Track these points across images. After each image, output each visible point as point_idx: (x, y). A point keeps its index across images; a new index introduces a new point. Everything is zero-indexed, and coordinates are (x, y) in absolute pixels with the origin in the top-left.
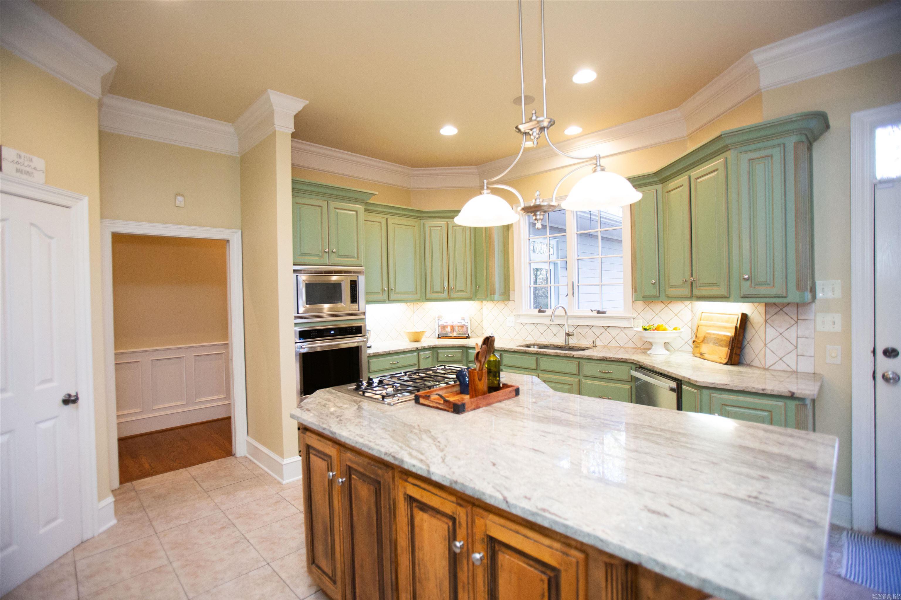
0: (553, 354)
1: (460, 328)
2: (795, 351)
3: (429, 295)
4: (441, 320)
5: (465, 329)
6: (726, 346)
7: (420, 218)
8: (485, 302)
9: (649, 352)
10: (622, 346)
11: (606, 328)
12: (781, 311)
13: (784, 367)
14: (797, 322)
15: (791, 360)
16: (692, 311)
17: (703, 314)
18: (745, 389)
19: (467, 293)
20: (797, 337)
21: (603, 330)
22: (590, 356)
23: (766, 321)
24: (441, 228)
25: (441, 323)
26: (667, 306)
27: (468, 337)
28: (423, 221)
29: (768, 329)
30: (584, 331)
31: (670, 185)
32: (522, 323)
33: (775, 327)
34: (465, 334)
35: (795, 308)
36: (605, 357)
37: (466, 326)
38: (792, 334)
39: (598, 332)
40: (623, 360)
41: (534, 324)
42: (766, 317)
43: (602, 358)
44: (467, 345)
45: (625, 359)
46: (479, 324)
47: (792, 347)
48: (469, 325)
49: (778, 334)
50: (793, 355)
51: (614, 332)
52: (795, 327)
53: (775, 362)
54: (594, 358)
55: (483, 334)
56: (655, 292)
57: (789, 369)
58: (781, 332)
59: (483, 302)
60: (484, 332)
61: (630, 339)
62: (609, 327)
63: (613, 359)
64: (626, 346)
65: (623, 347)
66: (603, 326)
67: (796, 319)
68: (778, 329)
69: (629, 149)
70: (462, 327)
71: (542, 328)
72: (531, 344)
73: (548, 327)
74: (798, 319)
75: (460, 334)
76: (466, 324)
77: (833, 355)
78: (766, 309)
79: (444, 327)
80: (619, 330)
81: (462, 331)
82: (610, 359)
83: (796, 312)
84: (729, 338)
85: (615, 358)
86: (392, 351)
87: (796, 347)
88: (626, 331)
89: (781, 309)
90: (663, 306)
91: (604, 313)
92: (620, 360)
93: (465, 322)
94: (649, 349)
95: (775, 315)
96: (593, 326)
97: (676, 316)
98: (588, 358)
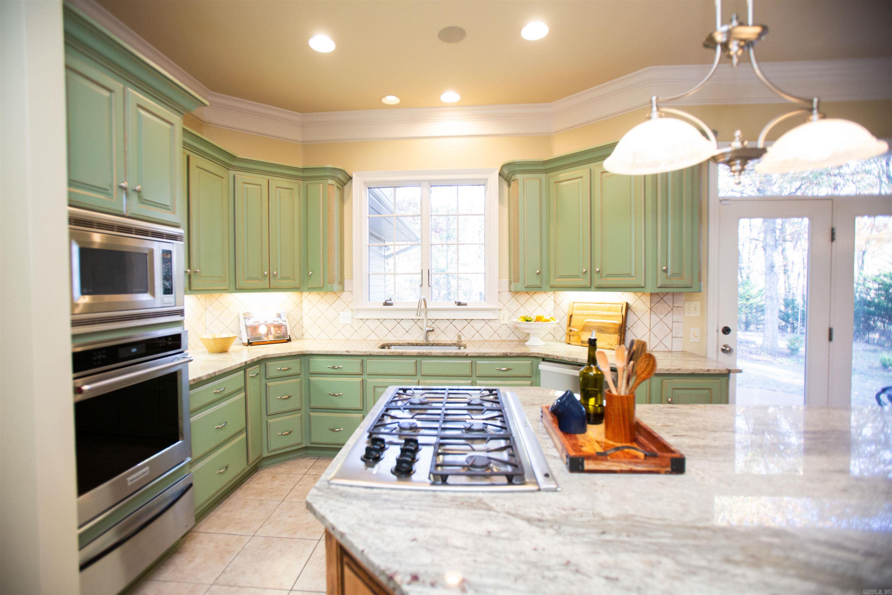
0: (440, 355)
1: (277, 328)
2: (671, 334)
3: (241, 283)
4: (249, 319)
5: (283, 329)
6: (615, 333)
7: (228, 167)
8: (305, 294)
9: (526, 343)
10: (486, 339)
11: (469, 321)
12: (662, 300)
13: (663, 348)
14: (672, 309)
15: (668, 342)
16: (555, 302)
17: (574, 304)
18: (694, 371)
19: (294, 280)
20: (673, 322)
21: (466, 323)
22: (488, 353)
23: (651, 309)
24: (259, 187)
25: (250, 323)
26: (531, 296)
27: (289, 340)
28: (232, 173)
29: (652, 316)
30: (443, 325)
31: (561, 175)
32: (362, 319)
33: (657, 313)
34: (284, 337)
35: (672, 297)
36: (506, 353)
37: (284, 326)
38: (669, 319)
39: (460, 326)
40: (526, 355)
41: (378, 319)
42: (651, 306)
43: (502, 355)
44: (308, 351)
45: (527, 353)
46: (298, 323)
47: (669, 331)
48: (287, 324)
49: (659, 320)
50: (669, 338)
51: (478, 326)
52: (670, 314)
53: (657, 344)
54: (492, 355)
55: (303, 335)
56: (537, 283)
57: (666, 350)
58: (661, 318)
59: (303, 293)
60: (304, 332)
61: (495, 332)
62: (472, 320)
63: (514, 355)
64: (490, 339)
65: (488, 341)
66: (466, 320)
67: (672, 307)
68: (660, 316)
69: (493, 133)
70: (279, 327)
71: (390, 325)
72: (384, 344)
73: (399, 323)
74: (673, 307)
75: (278, 337)
76: (284, 324)
77: (696, 335)
78: (651, 299)
79: (254, 328)
80: (483, 323)
81: (280, 333)
82: (510, 355)
83: (671, 301)
84: (618, 326)
85: (517, 353)
86: (218, 372)
87: (672, 331)
88: (491, 323)
89: (662, 298)
90: (528, 296)
91: (465, 305)
92: (521, 355)
93: (283, 321)
94: (527, 341)
95: (657, 304)
96: (454, 320)
97: (540, 307)
98: (485, 355)
